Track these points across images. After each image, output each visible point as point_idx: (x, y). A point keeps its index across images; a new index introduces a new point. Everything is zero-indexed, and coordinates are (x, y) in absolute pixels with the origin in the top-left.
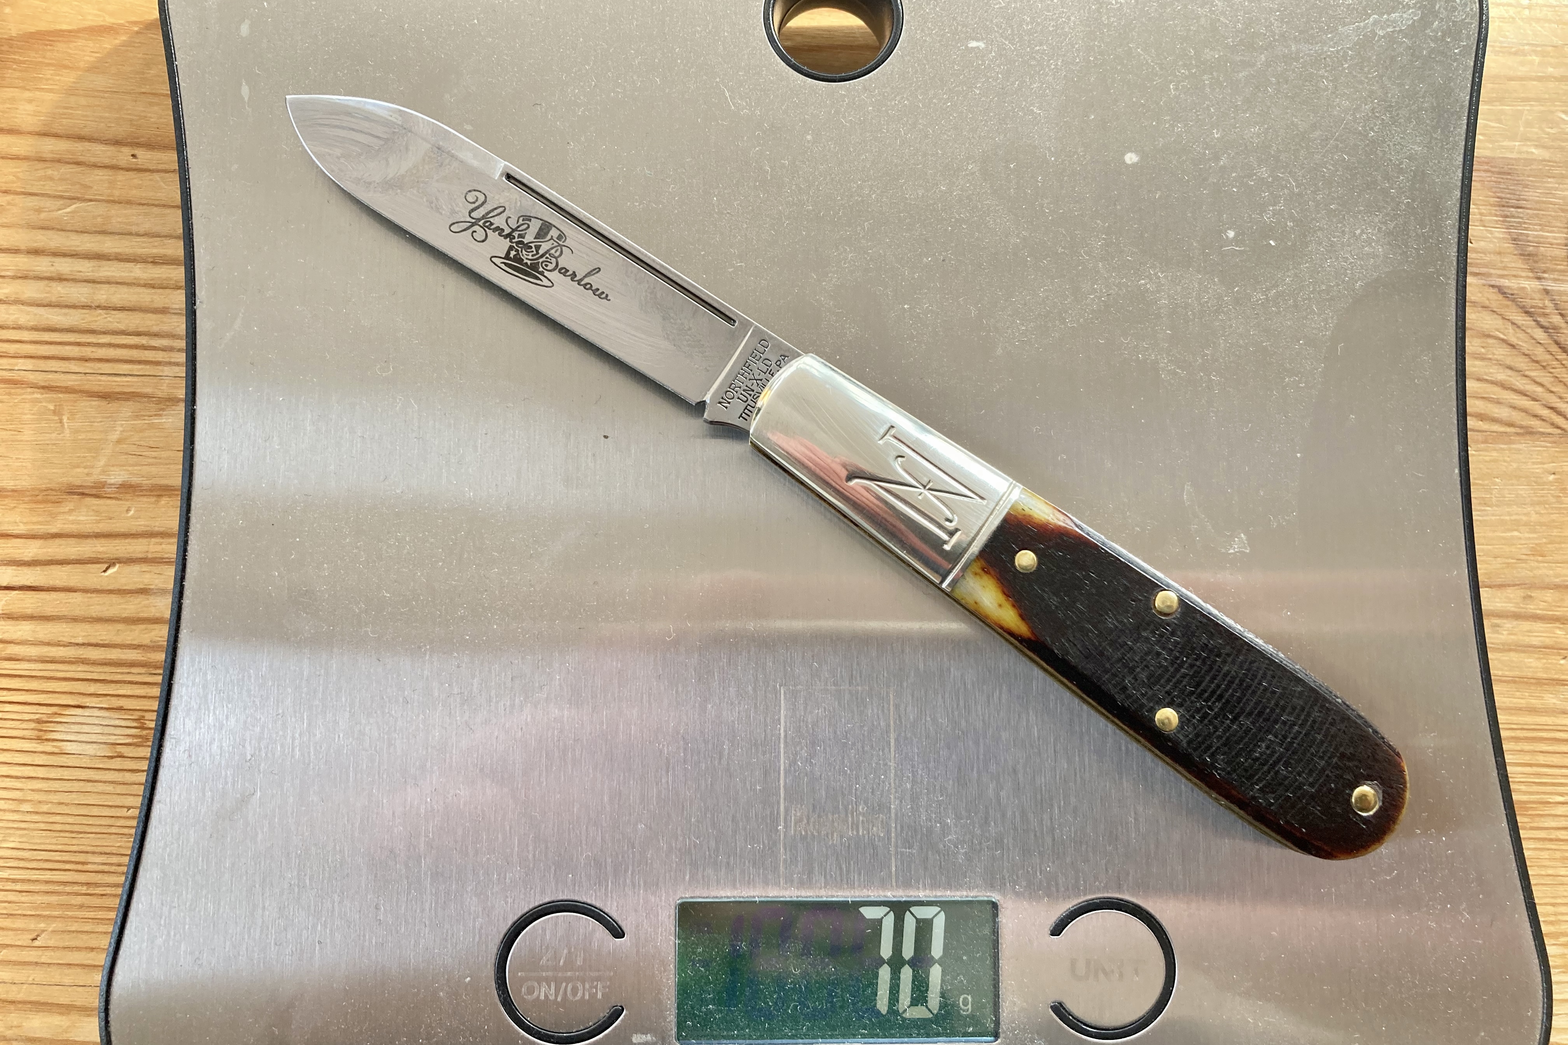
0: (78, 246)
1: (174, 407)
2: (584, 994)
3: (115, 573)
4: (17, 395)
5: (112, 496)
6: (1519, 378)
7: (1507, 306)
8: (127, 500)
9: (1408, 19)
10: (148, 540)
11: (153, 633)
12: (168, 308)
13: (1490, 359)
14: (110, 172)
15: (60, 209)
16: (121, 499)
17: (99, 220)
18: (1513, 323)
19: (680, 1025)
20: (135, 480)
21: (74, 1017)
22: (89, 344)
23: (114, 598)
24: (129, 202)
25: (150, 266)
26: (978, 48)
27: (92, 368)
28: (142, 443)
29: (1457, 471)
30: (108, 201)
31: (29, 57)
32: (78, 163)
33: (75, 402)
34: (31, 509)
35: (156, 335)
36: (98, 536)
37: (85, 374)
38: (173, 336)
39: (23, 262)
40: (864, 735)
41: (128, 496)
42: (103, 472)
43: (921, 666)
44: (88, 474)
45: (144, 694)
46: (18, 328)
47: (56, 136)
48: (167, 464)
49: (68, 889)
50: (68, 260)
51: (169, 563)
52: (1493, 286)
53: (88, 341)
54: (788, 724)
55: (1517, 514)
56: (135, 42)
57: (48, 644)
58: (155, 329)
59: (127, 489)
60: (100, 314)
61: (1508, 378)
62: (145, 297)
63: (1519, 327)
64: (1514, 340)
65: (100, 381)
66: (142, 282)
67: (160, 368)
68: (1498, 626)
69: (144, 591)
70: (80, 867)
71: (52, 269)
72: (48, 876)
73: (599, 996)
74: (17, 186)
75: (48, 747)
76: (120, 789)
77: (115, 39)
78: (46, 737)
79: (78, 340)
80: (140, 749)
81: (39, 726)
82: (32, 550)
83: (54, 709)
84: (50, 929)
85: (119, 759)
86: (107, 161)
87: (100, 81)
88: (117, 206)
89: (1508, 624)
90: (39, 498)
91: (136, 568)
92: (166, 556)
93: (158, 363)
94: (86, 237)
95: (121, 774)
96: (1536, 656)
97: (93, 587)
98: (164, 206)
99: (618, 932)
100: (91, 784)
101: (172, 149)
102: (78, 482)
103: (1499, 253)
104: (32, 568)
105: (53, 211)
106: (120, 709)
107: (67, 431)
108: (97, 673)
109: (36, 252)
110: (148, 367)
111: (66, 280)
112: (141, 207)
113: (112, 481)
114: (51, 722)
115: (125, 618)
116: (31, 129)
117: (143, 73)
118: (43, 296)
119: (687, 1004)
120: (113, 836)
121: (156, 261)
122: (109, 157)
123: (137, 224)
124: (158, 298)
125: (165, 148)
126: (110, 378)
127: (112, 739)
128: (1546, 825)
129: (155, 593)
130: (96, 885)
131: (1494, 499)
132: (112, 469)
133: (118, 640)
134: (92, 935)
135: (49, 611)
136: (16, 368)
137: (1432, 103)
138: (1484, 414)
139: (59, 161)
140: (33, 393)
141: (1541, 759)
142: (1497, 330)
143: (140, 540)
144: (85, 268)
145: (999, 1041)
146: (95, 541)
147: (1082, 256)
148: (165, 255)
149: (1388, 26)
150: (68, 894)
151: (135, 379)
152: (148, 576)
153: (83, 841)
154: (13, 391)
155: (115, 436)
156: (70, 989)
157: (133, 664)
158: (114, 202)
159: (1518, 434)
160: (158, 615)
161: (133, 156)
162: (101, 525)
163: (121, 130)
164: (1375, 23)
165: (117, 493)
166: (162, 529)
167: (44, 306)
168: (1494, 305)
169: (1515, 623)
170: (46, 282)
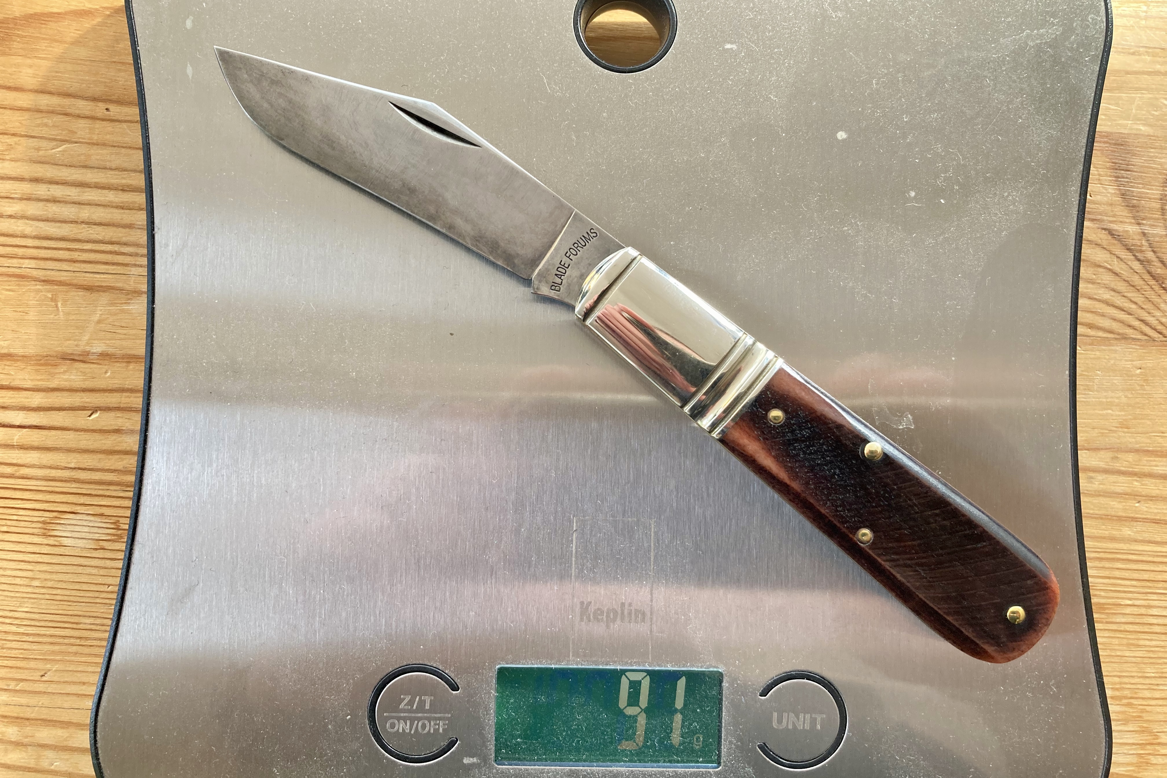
0: (68, 177)
1: (138, 298)
2: (430, 729)
3: (97, 418)
4: (24, 286)
5: (95, 361)
6: (1120, 298)
7: (1114, 244)
8: (105, 365)
9: (1052, 34)
10: (121, 394)
11: (125, 462)
12: (134, 224)
13: (1099, 283)
14: (90, 122)
15: (54, 149)
16: (101, 364)
17: (82, 157)
18: (1118, 257)
19: (498, 751)
20: (111, 350)
21: (72, 730)
22: (76, 250)
23: (97, 436)
24: (104, 145)
25: (120, 192)
26: (732, 49)
27: (78, 267)
28: (115, 323)
29: (1067, 372)
30: (89, 144)
31: (29, 32)
32: (66, 114)
33: (67, 292)
34: (37, 370)
35: (125, 244)
36: (84, 390)
37: (74, 271)
38: (137, 245)
39: (26, 188)
40: (632, 552)
41: (106, 362)
42: (88, 344)
43: (675, 505)
44: (77, 346)
45: (119, 505)
46: (25, 236)
47: (50, 93)
48: (134, 339)
49: (66, 641)
50: (60, 187)
51: (136, 411)
52: (1105, 229)
53: (77, 247)
54: (578, 543)
55: (1112, 397)
56: (107, 23)
57: (50, 467)
58: (124, 239)
59: (105, 356)
60: (84, 228)
61: (1111, 297)
62: (117, 215)
63: (1121, 260)
64: (1117, 269)
65: (84, 277)
66: (114, 205)
67: (129, 268)
68: (1091, 478)
69: (117, 431)
70: (75, 626)
71: (48, 193)
72: (52, 631)
73: (441, 730)
74: (22, 131)
75: (51, 541)
76: (102, 572)
77: (93, 20)
78: (49, 534)
79: (68, 247)
80: (117, 544)
81: (45, 526)
82: (37, 399)
83: (55, 514)
84: (54, 669)
85: (102, 550)
86: (88, 113)
87: (82, 53)
88: (95, 147)
89: (1100, 477)
90: (42, 362)
91: (112, 414)
92: (134, 406)
93: (126, 265)
94: (73, 170)
95: (103, 561)
96: (1118, 500)
97: (82, 427)
98: (130, 148)
99: (455, 688)
100: (82, 568)
101: (135, 105)
102: (70, 351)
103: (1111, 205)
104: (37, 413)
105: (48, 150)
106: (102, 515)
107: (61, 313)
108: (85, 489)
109: (36, 180)
110: (119, 268)
111: (59, 202)
112: (113, 148)
113: (95, 351)
114: (53, 523)
115: (105, 450)
116: (31, 87)
117: (114, 47)
118: (42, 213)
119: (502, 738)
120: (98, 605)
121: (124, 189)
122: (89, 110)
123: (110, 161)
124: (127, 217)
125: (129, 104)
126: (91, 275)
127: (96, 536)
128: (1118, 620)
129: (126, 433)
130: (87, 639)
131: (1095, 387)
132: (94, 342)
133: (100, 466)
134: (84, 674)
135: (50, 443)
136: (23, 266)
137: (1066, 98)
138: (1092, 324)
139: (52, 112)
140: (36, 285)
141: (1117, 574)
142: (1106, 262)
143: (115, 394)
144: (73, 193)
145: (721, 768)
146: (82, 394)
147: (802, 208)
148: (131, 185)
149: (1037, 39)
150: (67, 644)
151: (110, 276)
152: (120, 420)
153: (77, 608)
154: (21, 283)
155: (96, 317)
156: (68, 711)
157: (111, 483)
158: (94, 144)
159: (1116, 339)
160: (128, 449)
161: (107, 109)
162: (87, 383)
163: (98, 90)
164: (1028, 36)
165: (98, 359)
166: (130, 387)
167: (43, 221)
168: (1104, 243)
169: (1105, 476)
170: (45, 203)
